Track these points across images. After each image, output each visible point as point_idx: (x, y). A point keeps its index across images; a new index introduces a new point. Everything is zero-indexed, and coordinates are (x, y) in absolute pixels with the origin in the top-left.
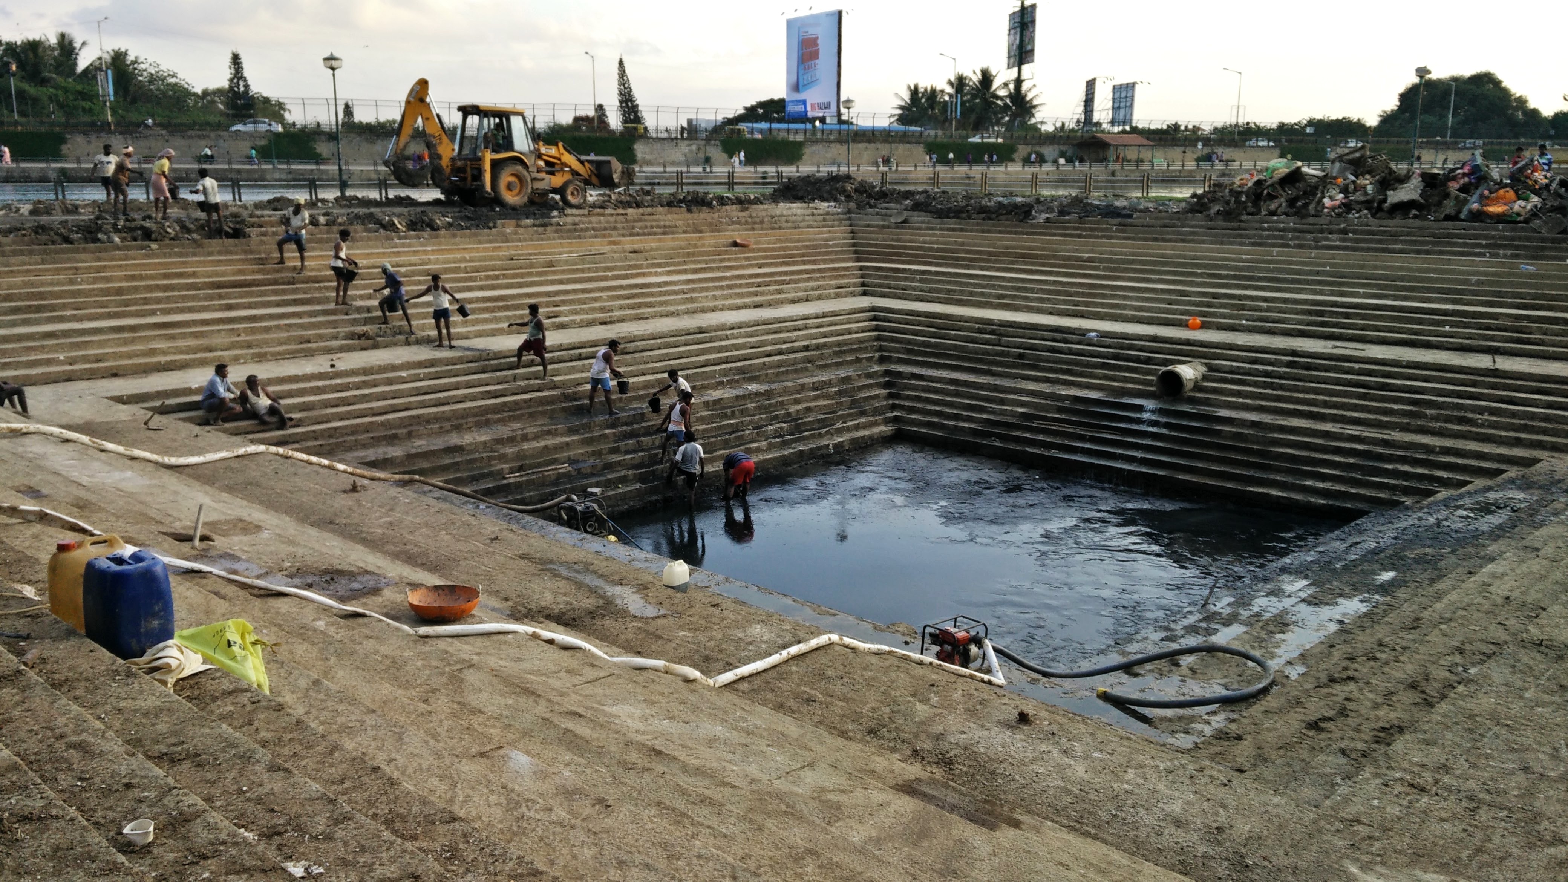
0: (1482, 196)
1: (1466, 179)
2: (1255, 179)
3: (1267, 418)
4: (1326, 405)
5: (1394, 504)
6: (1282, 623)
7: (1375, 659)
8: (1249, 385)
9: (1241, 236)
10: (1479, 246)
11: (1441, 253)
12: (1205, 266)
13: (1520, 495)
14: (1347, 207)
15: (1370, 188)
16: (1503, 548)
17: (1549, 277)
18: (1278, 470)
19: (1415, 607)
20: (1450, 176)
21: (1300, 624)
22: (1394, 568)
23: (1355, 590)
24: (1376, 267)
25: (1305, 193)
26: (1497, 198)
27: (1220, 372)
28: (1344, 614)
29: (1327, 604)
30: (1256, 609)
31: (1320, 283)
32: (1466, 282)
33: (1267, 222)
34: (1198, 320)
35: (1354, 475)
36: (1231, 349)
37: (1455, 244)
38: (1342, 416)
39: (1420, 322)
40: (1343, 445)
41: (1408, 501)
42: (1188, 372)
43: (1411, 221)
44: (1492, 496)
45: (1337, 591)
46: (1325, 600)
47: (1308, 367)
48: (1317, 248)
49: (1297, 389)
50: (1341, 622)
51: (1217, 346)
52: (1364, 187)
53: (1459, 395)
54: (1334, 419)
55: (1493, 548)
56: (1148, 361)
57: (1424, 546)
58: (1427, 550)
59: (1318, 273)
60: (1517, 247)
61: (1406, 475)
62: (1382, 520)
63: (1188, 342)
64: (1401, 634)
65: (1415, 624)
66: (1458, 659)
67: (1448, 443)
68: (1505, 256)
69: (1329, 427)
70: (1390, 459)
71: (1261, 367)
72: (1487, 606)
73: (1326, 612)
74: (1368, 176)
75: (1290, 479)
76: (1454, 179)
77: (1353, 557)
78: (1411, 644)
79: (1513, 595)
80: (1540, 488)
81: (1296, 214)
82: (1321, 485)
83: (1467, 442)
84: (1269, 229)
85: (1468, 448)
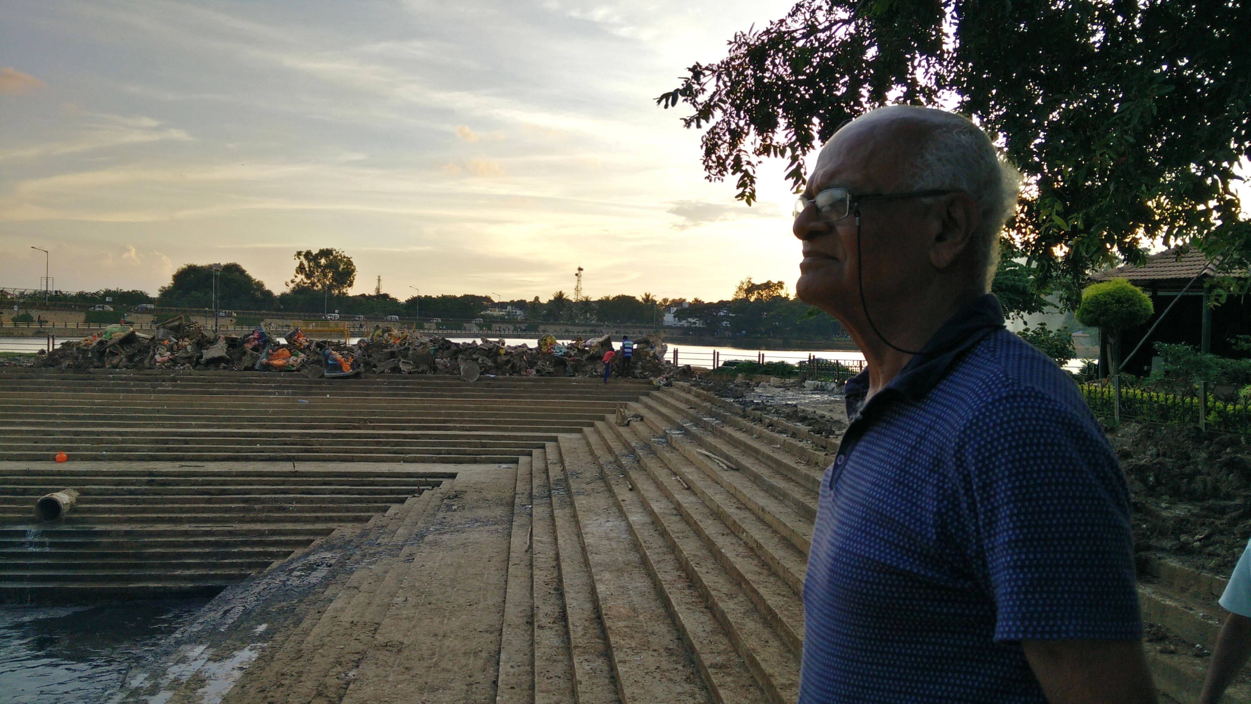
0: (268, 353)
1: (256, 342)
2: (98, 339)
3: (137, 527)
4: (182, 511)
5: (243, 577)
6: (199, 681)
7: (282, 685)
8: (117, 503)
9: (91, 384)
10: (271, 387)
11: (245, 393)
12: (63, 410)
13: (328, 555)
14: (174, 361)
15: (189, 347)
16: (334, 592)
17: (317, 407)
18: (152, 567)
19: (292, 644)
20: (245, 339)
21: (213, 678)
22: (265, 622)
23: (244, 643)
24: (201, 405)
25: (139, 351)
26: (278, 355)
27: (90, 494)
28: (242, 663)
29: (227, 658)
30: (172, 677)
31: (160, 418)
32: (266, 413)
33: (111, 374)
34: (64, 454)
35: (211, 561)
36: (97, 476)
37: (254, 387)
38: (195, 517)
39: (239, 442)
40: (200, 539)
41: (253, 573)
42: (64, 497)
43: (222, 371)
44: (312, 558)
45: (231, 647)
46: (225, 655)
47: (163, 484)
48: (154, 392)
49: (156, 502)
50: (241, 669)
51: (85, 474)
52: (185, 347)
53: (275, 492)
54: (189, 521)
55: (328, 593)
56: (24, 492)
57: (280, 601)
58: (283, 604)
59: (158, 411)
60: (295, 388)
61: (249, 555)
62: (239, 591)
63: (59, 473)
64: (293, 664)
65: (299, 654)
66: (339, 669)
67: (273, 527)
68: (288, 394)
69: (186, 527)
70: (236, 544)
71: (125, 487)
72: (342, 631)
73: (229, 664)
74: (186, 339)
75: (162, 572)
76: (248, 342)
77: (231, 621)
78: (302, 669)
79: (355, 620)
80: (340, 547)
81: (134, 367)
82: (188, 572)
83: (285, 524)
84: (114, 379)
85: (287, 528)
